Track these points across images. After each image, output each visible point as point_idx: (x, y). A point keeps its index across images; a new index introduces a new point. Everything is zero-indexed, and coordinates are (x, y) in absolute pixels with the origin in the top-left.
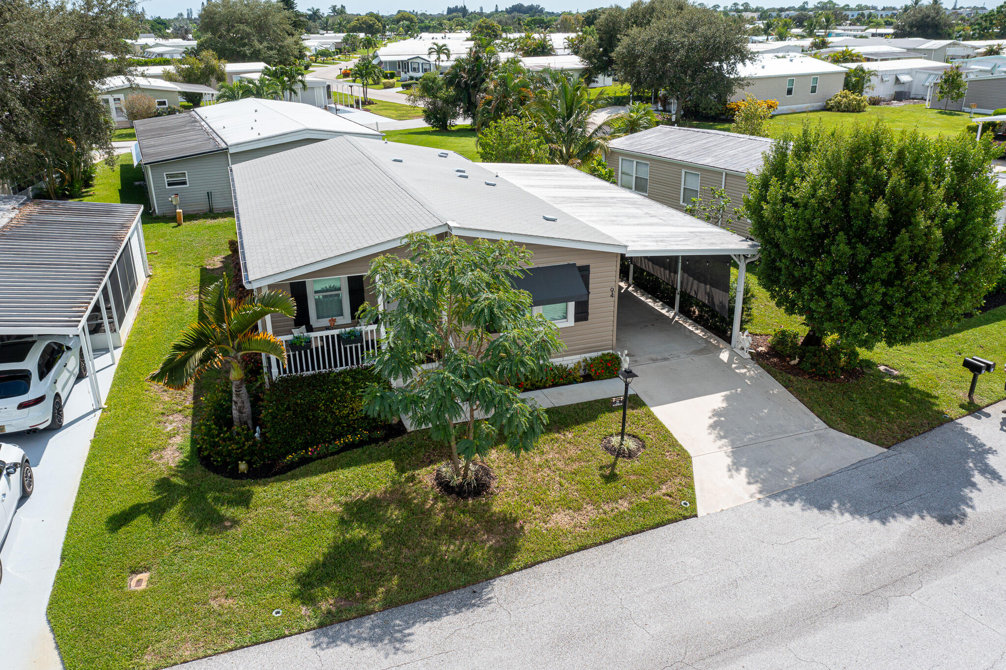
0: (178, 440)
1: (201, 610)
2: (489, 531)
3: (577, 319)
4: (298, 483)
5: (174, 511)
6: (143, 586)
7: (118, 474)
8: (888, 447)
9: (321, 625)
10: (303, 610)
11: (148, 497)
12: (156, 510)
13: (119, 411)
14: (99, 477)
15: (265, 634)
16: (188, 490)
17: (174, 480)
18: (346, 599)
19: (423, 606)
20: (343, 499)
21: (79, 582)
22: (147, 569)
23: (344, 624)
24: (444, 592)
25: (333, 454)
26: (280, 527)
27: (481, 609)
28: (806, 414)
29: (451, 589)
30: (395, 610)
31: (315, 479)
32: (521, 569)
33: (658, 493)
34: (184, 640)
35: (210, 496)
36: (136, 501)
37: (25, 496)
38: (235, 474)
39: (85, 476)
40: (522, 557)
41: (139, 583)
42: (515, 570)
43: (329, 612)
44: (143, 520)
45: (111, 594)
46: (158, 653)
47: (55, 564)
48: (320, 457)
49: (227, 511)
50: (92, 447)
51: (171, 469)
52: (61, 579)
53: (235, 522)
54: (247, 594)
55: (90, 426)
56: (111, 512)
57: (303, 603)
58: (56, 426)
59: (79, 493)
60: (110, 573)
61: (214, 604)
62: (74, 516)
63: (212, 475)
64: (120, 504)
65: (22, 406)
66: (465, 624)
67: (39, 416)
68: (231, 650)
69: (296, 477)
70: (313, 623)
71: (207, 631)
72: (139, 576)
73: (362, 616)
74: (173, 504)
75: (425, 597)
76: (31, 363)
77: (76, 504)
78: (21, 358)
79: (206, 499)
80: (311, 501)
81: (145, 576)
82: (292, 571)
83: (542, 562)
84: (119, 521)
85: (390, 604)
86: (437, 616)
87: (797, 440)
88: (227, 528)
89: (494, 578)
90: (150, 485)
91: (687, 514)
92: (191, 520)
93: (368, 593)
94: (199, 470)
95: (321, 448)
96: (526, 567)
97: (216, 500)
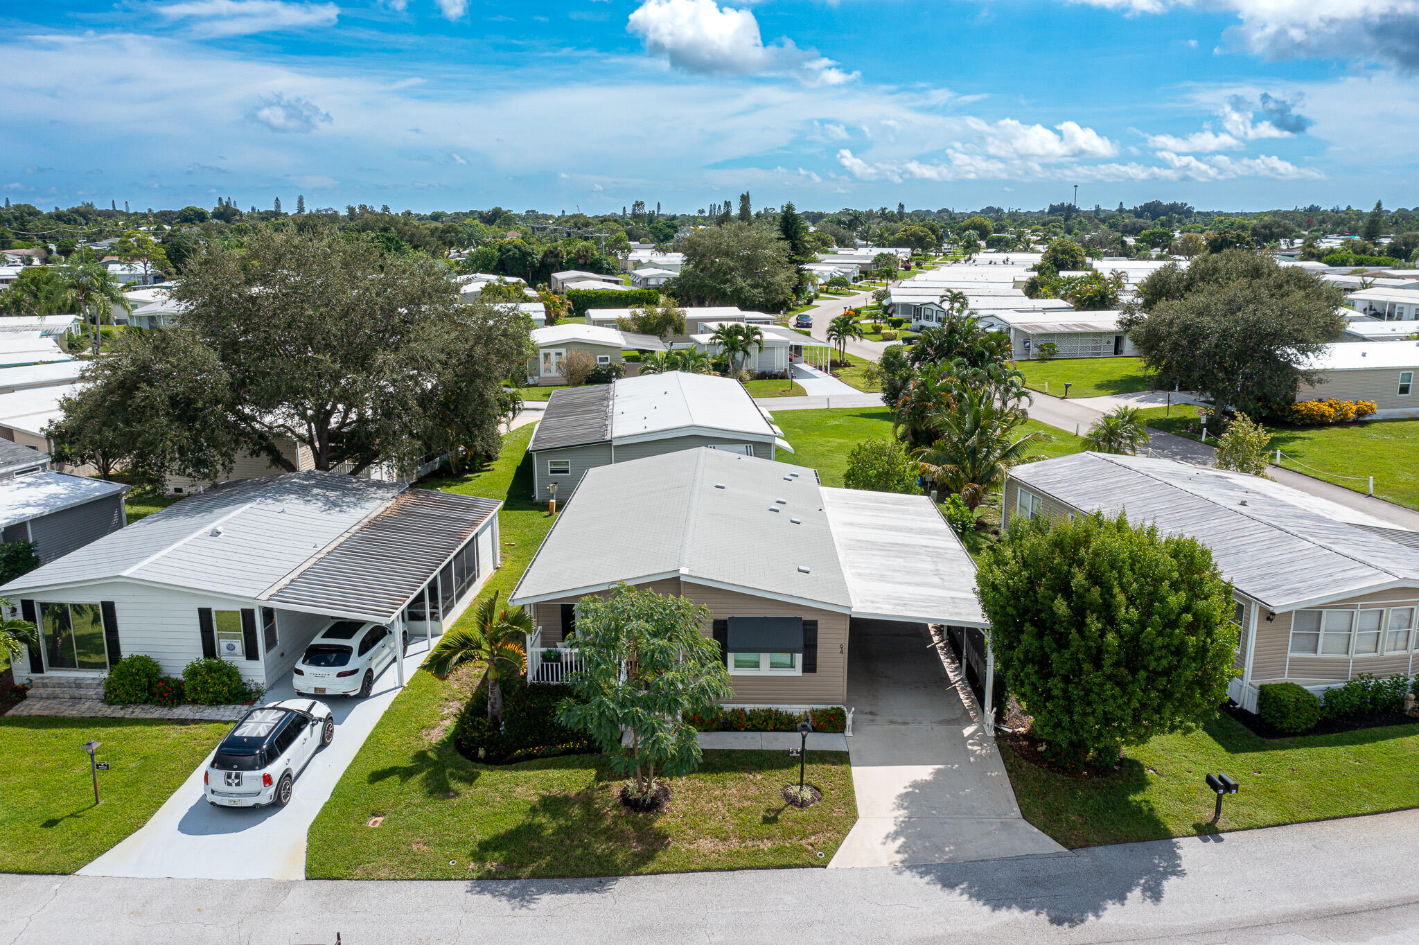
0: (447, 723)
1: (404, 849)
2: (639, 841)
3: (804, 670)
4: (515, 774)
5: (419, 777)
6: (377, 825)
7: (392, 741)
8: (1071, 849)
9: (479, 878)
10: (472, 865)
11: (406, 762)
12: (406, 774)
13: (415, 691)
14: (378, 742)
15: (438, 875)
16: (436, 763)
17: (430, 754)
18: (505, 865)
19: (557, 882)
20: (544, 793)
21: (336, 813)
22: (383, 814)
23: (495, 882)
24: (577, 877)
25: (554, 755)
26: (487, 804)
27: (597, 895)
28: (1009, 801)
29: (584, 876)
30: (535, 880)
31: (531, 773)
32: (647, 874)
33: (804, 841)
34: (385, 866)
35: (448, 771)
36: (394, 764)
37: (323, 745)
38: (474, 758)
39: (369, 738)
40: (652, 866)
41: (376, 822)
42: (641, 874)
43: (489, 871)
44: (395, 779)
45: (353, 825)
46: (365, 870)
47: (327, 798)
48: (543, 756)
49: (454, 785)
50: (383, 717)
51: (430, 744)
52: (326, 809)
53: (457, 794)
54: (440, 845)
55: (388, 700)
56: (375, 769)
57: (474, 861)
58: (364, 694)
59: (361, 750)
60: (358, 811)
61: (415, 847)
62: (351, 766)
63: (458, 755)
64: (383, 764)
65: (340, 675)
66: (578, 902)
67: (351, 686)
68: (412, 879)
69: (517, 769)
70: (474, 875)
71: (402, 863)
72: (377, 819)
73: (510, 879)
74: (421, 772)
75: (562, 877)
76: (354, 642)
77: (356, 757)
78: (349, 636)
79: (444, 772)
80: (519, 789)
81: (380, 819)
82: (479, 837)
83: (667, 873)
84: (378, 776)
85: (534, 876)
86: (564, 892)
87: (978, 823)
88: (449, 797)
89: (622, 875)
90: (411, 754)
91: (816, 863)
92: (427, 786)
93: (522, 865)
94: (450, 750)
95: (544, 749)
96: (652, 873)
97: (452, 774)
